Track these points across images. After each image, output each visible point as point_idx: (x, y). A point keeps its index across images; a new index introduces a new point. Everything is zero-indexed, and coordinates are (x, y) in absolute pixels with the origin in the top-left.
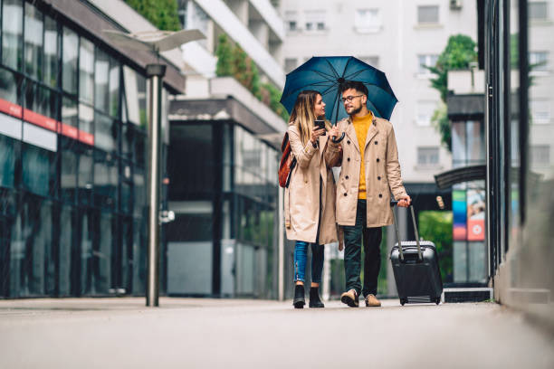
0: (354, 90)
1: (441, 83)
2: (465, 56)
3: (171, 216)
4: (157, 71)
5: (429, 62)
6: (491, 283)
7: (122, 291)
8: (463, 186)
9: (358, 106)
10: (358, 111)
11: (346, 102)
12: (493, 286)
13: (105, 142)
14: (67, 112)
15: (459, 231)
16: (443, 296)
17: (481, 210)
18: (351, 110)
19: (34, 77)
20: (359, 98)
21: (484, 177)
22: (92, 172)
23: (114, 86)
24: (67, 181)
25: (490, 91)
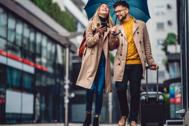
0: (121, 6)
1: (165, 49)
2: (173, 40)
3: (73, 95)
4: (68, 46)
5: (161, 42)
6: (183, 118)
7: (56, 121)
8: (173, 84)
9: (124, 15)
10: (124, 18)
11: (117, 14)
12: (184, 119)
13: (50, 70)
14: (38, 60)
15: (172, 100)
16: (167, 123)
17: (179, 93)
18: (121, 18)
19: (27, 48)
20: (124, 11)
21: (180, 81)
22: (46, 81)
23: (53, 51)
24: (37, 83)
25: (182, 52)
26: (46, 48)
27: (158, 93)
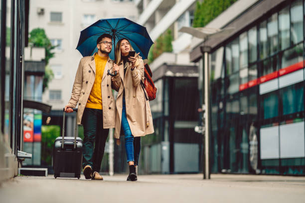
26: (240, 53)
27: (63, 138)
